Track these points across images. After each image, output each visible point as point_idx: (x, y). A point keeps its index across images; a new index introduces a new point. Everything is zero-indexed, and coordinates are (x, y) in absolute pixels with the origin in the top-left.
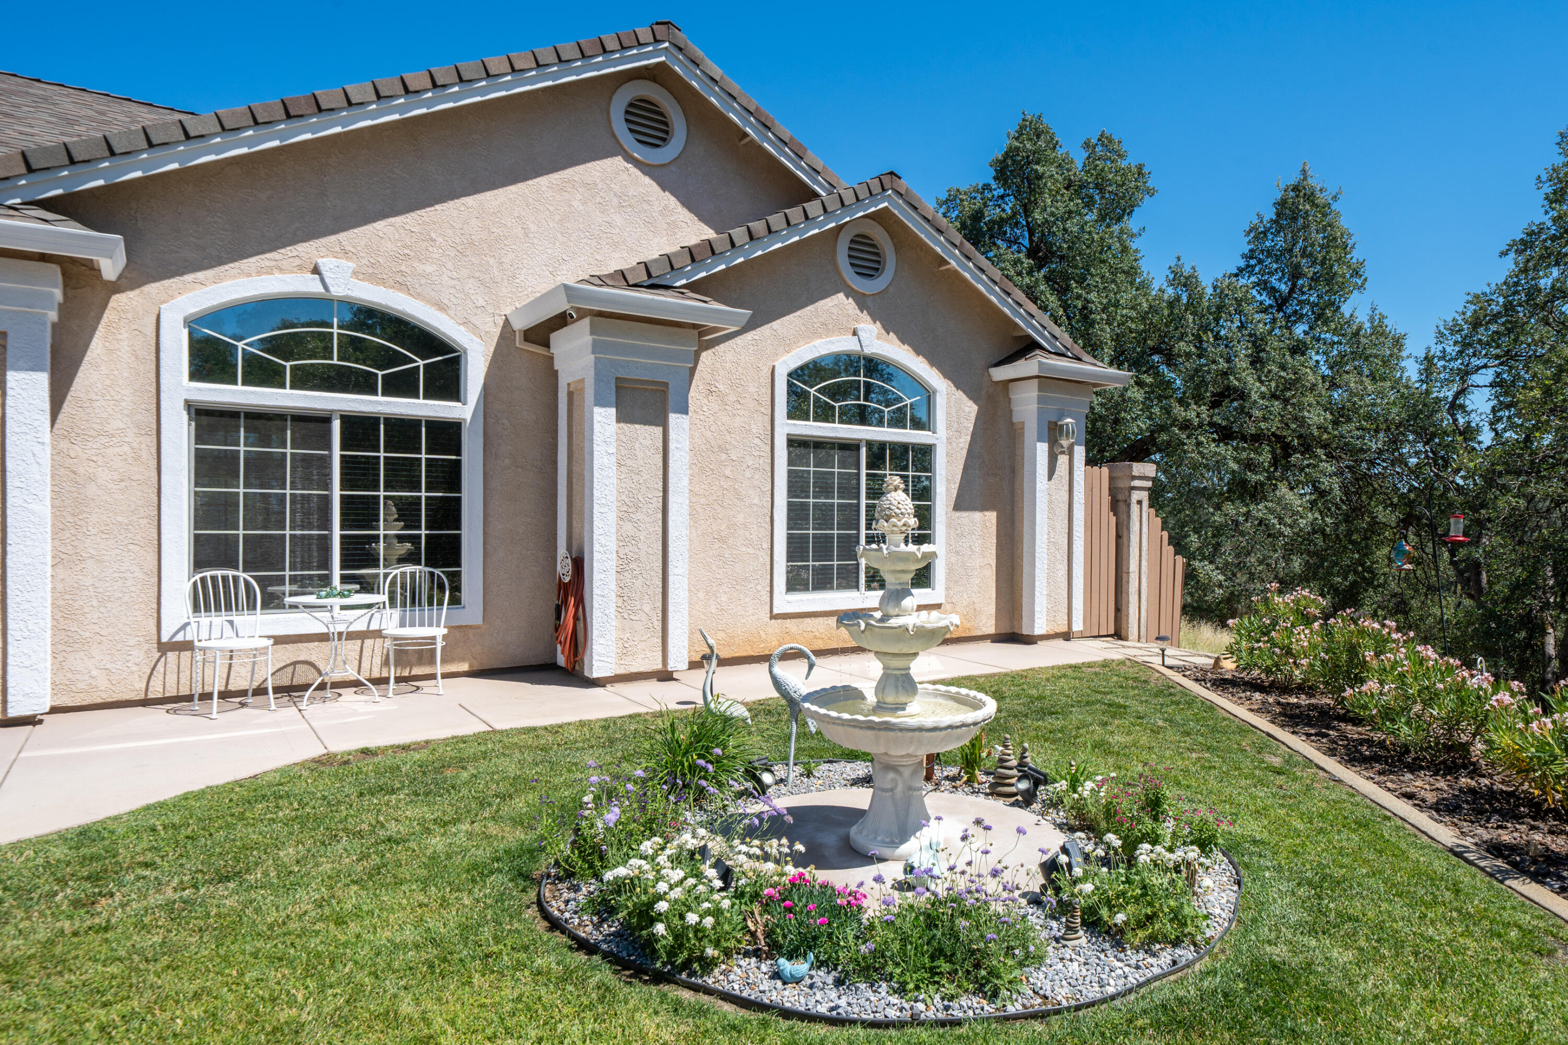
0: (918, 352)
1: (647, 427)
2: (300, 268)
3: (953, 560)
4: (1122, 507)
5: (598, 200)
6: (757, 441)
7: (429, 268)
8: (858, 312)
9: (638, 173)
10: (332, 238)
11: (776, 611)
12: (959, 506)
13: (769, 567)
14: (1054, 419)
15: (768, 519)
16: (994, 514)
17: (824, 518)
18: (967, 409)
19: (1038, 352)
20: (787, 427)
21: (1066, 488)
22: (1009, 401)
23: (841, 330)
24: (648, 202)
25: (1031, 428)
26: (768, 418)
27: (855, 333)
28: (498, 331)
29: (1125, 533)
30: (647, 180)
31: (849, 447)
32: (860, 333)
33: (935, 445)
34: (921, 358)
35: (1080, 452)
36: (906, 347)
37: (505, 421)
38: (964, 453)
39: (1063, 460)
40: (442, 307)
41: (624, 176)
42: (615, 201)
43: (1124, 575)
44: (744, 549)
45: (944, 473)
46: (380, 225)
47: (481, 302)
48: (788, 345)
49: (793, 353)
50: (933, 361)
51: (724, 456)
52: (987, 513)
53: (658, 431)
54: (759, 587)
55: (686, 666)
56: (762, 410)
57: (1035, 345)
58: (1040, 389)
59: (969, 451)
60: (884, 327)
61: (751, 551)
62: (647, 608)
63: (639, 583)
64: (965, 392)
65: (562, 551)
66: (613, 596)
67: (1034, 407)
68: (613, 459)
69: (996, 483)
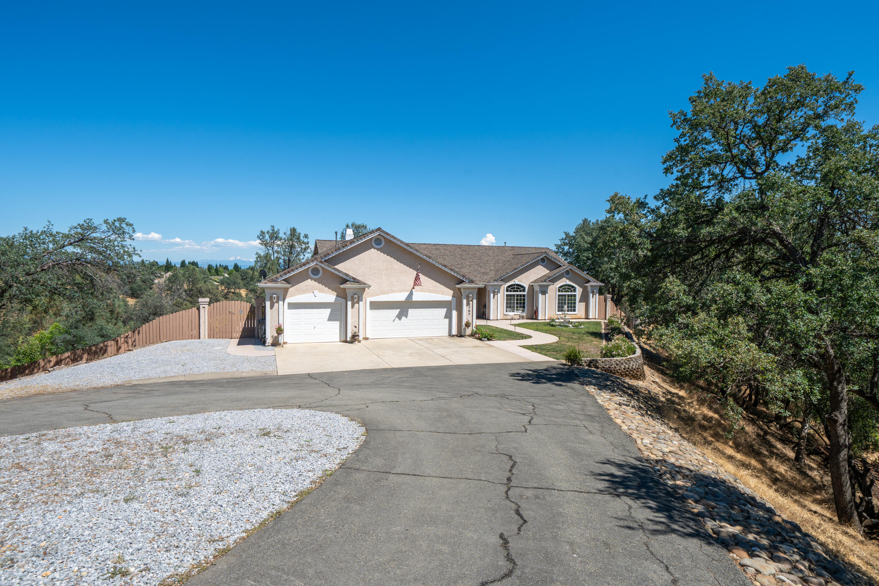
2: (513, 281)
3: (579, 309)
4: (606, 301)
5: (538, 270)
6: (555, 295)
7: (523, 280)
8: (567, 280)
9: (541, 266)
10: (516, 278)
11: (556, 314)
12: (579, 302)
13: (555, 309)
14: (593, 290)
15: (555, 304)
16: (585, 303)
17: (562, 303)
18: (581, 290)
20: (558, 293)
21: (595, 299)
22: (587, 289)
24: (544, 270)
25: (590, 291)
28: (529, 285)
29: (607, 305)
31: (565, 295)
32: (567, 282)
33: (576, 294)
34: (575, 284)
35: (597, 295)
36: (573, 283)
37: (530, 295)
38: (580, 295)
39: (595, 296)
40: (524, 283)
43: (606, 310)
45: (577, 298)
46: (519, 277)
47: (527, 283)
48: (558, 284)
51: (551, 297)
53: (545, 295)
54: (554, 311)
55: (547, 319)
56: (555, 292)
57: (590, 281)
58: (591, 287)
60: (570, 281)
61: (553, 307)
62: (543, 313)
63: (543, 310)
64: (580, 287)
65: (535, 307)
67: (590, 289)
68: (541, 299)
69: (585, 299)
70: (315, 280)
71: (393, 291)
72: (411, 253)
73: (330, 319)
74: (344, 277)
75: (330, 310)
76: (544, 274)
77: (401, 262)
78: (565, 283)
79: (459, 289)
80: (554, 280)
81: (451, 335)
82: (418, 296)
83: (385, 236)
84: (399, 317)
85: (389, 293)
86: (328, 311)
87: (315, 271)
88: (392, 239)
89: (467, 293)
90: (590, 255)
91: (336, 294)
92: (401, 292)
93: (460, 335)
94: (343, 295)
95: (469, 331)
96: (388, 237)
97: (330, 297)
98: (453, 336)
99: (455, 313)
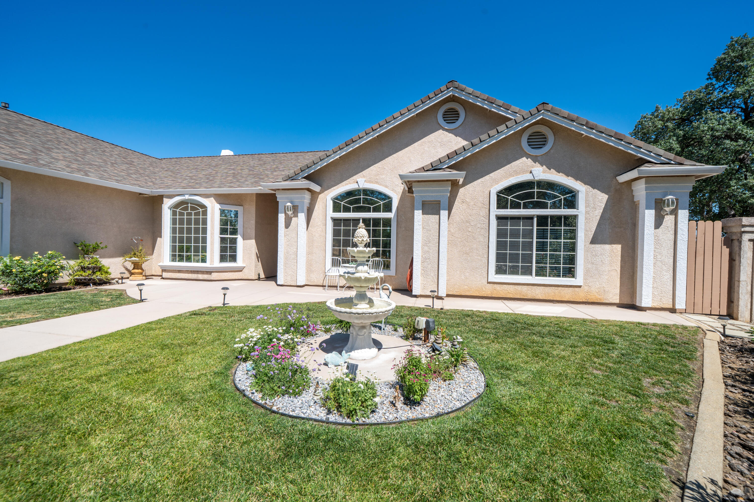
0: (568, 175)
1: (433, 216)
2: (354, 182)
3: (590, 266)
4: (736, 243)
5: (433, 145)
6: (483, 218)
7: (383, 176)
8: (533, 163)
9: (447, 133)
10: (361, 173)
11: (489, 281)
12: (594, 241)
13: (487, 264)
14: (659, 197)
15: (487, 247)
16: (620, 246)
17: (515, 246)
18: (600, 198)
19: (646, 165)
20: (496, 212)
21: (672, 232)
22: (632, 191)
23: (524, 172)
24: (450, 142)
25: (643, 203)
26: (488, 210)
27: (531, 172)
28: (402, 191)
29: (737, 258)
30: (450, 135)
32: (533, 172)
33: (578, 215)
34: (570, 178)
36: (561, 174)
37: (403, 217)
38: (598, 218)
40: (386, 187)
41: (443, 136)
42: (439, 144)
43: (736, 283)
44: (476, 257)
45: (583, 227)
46: (372, 167)
47: (397, 184)
48: (496, 181)
49: (499, 184)
50: (577, 178)
51: (468, 224)
52: (614, 246)
53: (437, 217)
54: (482, 271)
55: (445, 296)
56: (485, 207)
58: (646, 183)
59: (601, 217)
60: (547, 167)
61: (479, 258)
62: (432, 275)
63: (429, 266)
64: (598, 190)
66: (420, 270)
67: (644, 193)
68: (421, 227)
69: (620, 229)
78: (526, 177)
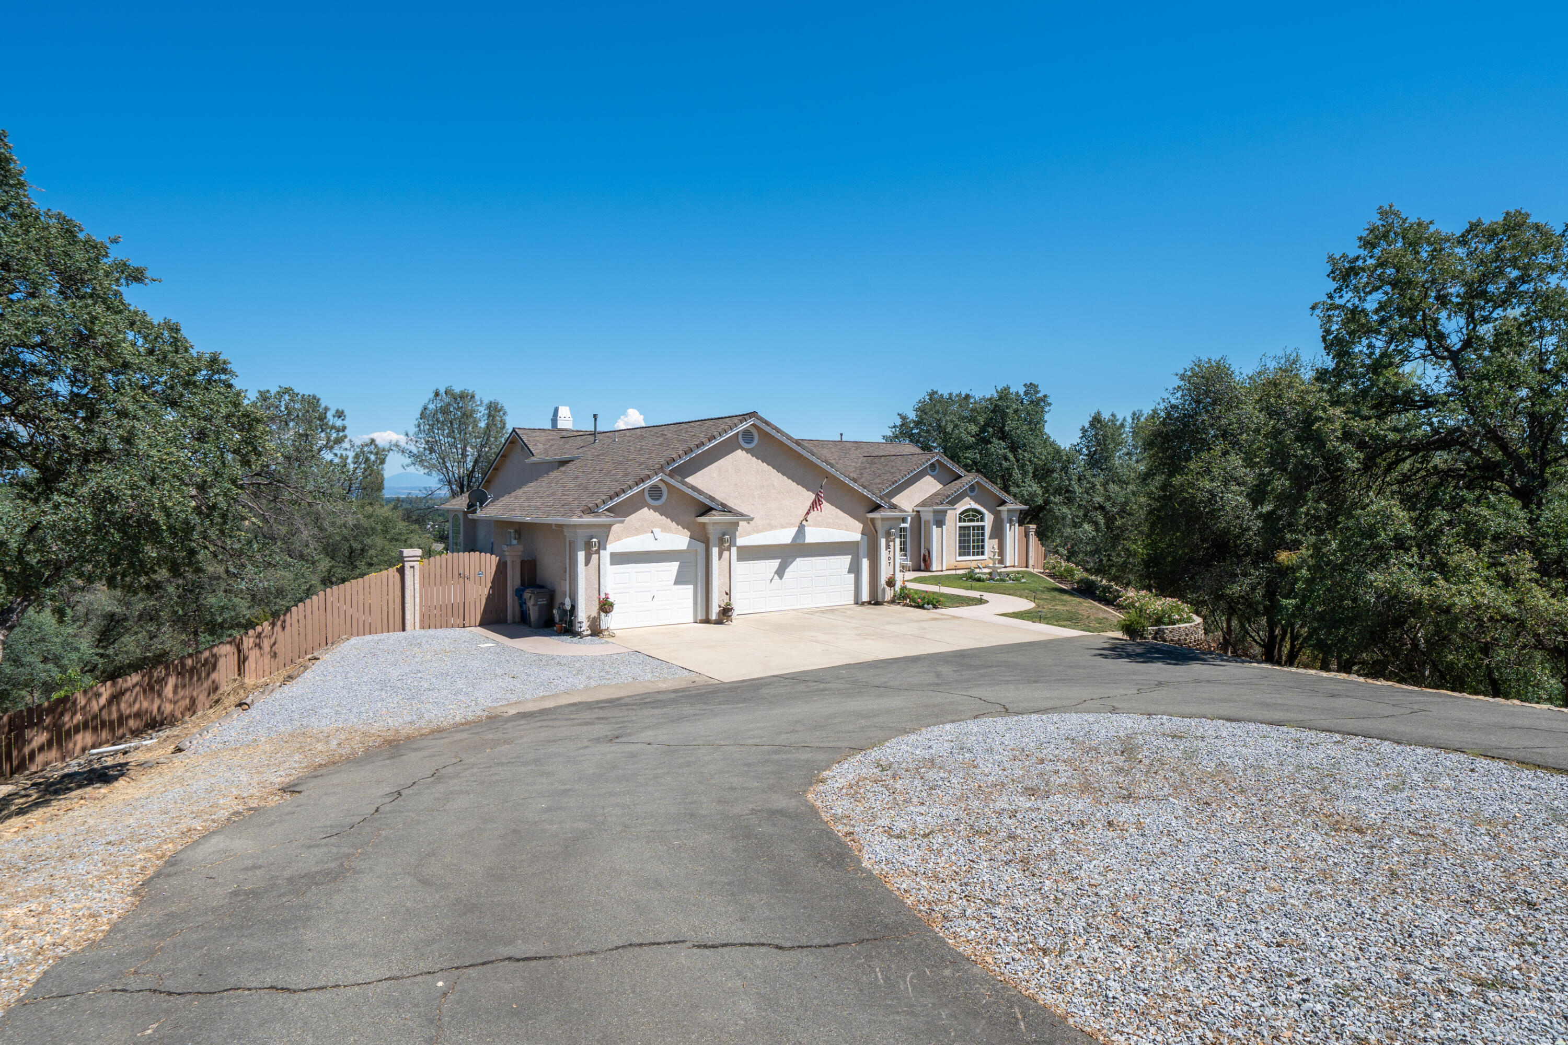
3: (989, 550)
4: (1028, 536)
6: (954, 528)
8: (971, 500)
11: (957, 560)
12: (990, 538)
13: (956, 552)
14: (1011, 518)
15: (955, 543)
16: (998, 540)
17: (965, 541)
18: (992, 517)
20: (959, 524)
21: (1014, 532)
22: (1001, 514)
23: (968, 504)
25: (1006, 520)
27: (971, 505)
29: (1028, 541)
31: (969, 527)
33: (985, 525)
34: (983, 508)
35: (1016, 525)
36: (980, 505)
39: (1013, 527)
43: (1028, 552)
44: (952, 549)
45: (987, 531)
48: (959, 509)
51: (949, 531)
54: (954, 555)
55: (946, 570)
56: (955, 522)
57: (1006, 503)
58: (1007, 512)
59: (992, 526)
60: (976, 502)
64: (992, 514)
65: (924, 550)
67: (1006, 515)
69: (998, 533)
70: (656, 509)
71: (772, 527)
72: (800, 456)
73: (679, 581)
74: (708, 502)
75: (678, 564)
76: (934, 491)
77: (784, 475)
78: (968, 507)
79: (872, 520)
80: (954, 502)
81: (856, 603)
82: (813, 535)
83: (763, 426)
84: (780, 572)
85: (767, 530)
86: (674, 566)
87: (655, 492)
88: (773, 432)
89: (886, 528)
90: (978, 456)
91: (689, 534)
92: (784, 527)
93: (875, 601)
94: (701, 536)
95: (889, 594)
96: (768, 429)
97: (678, 539)
98: (863, 603)
99: (865, 563)
